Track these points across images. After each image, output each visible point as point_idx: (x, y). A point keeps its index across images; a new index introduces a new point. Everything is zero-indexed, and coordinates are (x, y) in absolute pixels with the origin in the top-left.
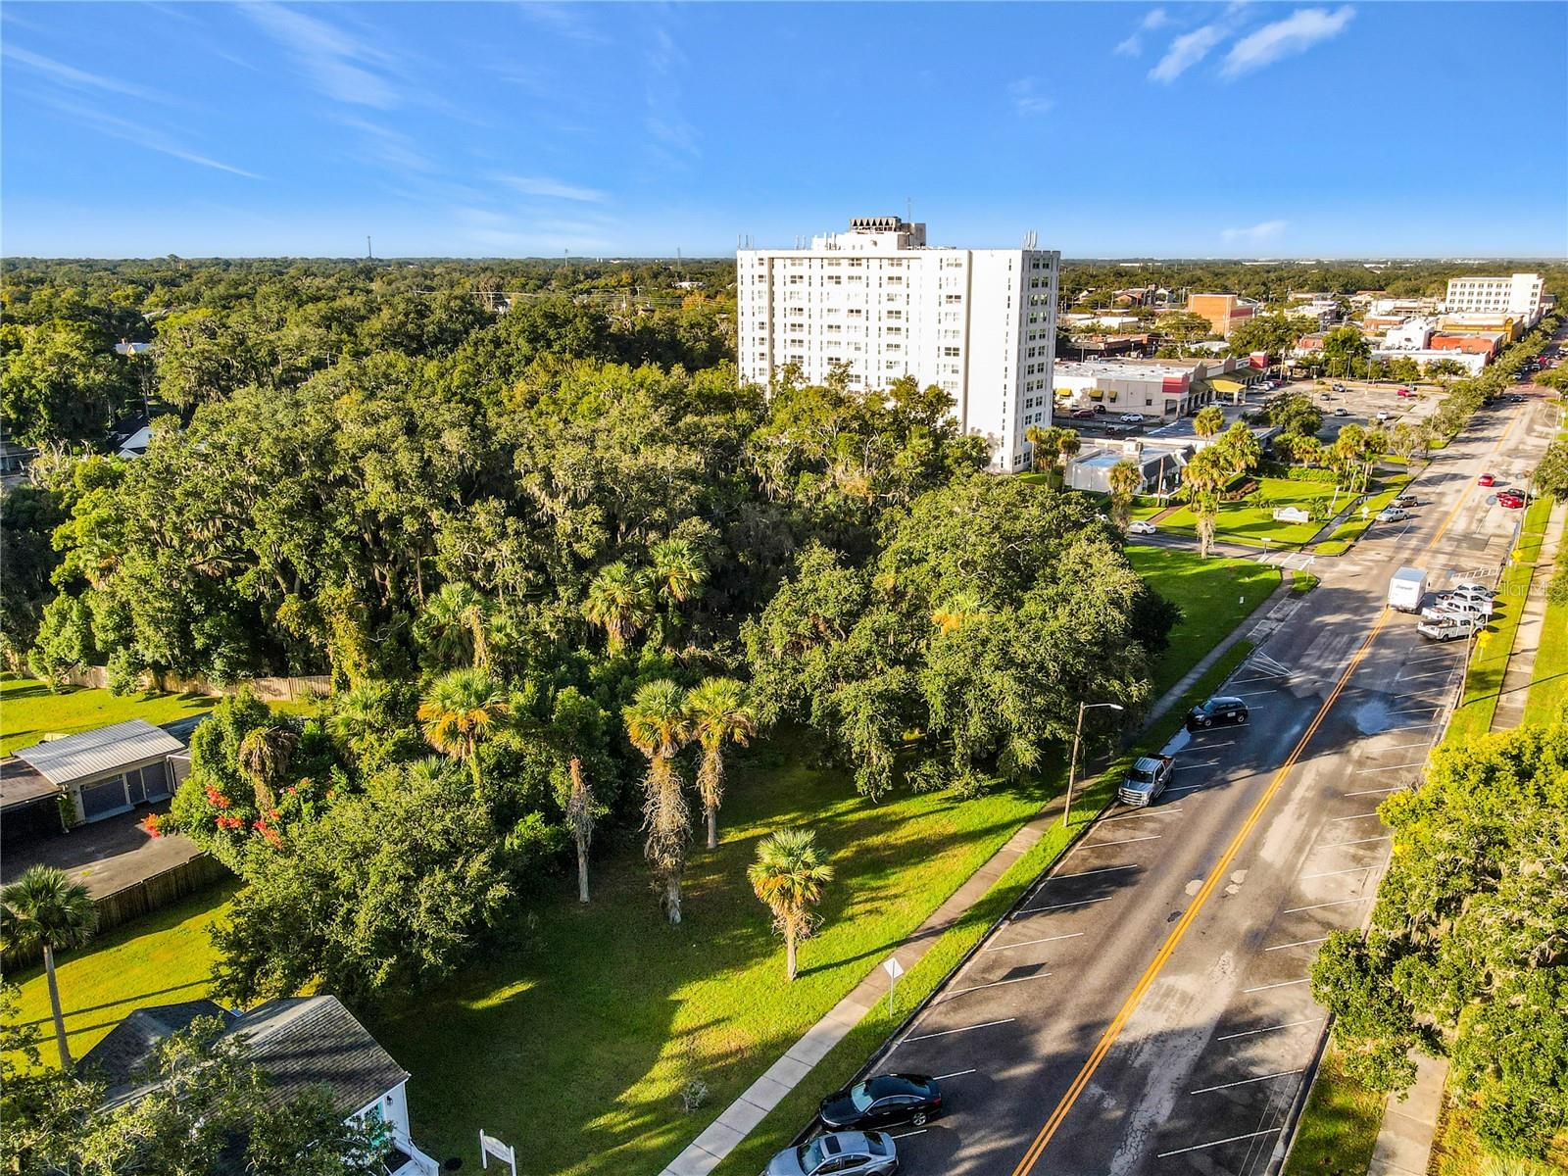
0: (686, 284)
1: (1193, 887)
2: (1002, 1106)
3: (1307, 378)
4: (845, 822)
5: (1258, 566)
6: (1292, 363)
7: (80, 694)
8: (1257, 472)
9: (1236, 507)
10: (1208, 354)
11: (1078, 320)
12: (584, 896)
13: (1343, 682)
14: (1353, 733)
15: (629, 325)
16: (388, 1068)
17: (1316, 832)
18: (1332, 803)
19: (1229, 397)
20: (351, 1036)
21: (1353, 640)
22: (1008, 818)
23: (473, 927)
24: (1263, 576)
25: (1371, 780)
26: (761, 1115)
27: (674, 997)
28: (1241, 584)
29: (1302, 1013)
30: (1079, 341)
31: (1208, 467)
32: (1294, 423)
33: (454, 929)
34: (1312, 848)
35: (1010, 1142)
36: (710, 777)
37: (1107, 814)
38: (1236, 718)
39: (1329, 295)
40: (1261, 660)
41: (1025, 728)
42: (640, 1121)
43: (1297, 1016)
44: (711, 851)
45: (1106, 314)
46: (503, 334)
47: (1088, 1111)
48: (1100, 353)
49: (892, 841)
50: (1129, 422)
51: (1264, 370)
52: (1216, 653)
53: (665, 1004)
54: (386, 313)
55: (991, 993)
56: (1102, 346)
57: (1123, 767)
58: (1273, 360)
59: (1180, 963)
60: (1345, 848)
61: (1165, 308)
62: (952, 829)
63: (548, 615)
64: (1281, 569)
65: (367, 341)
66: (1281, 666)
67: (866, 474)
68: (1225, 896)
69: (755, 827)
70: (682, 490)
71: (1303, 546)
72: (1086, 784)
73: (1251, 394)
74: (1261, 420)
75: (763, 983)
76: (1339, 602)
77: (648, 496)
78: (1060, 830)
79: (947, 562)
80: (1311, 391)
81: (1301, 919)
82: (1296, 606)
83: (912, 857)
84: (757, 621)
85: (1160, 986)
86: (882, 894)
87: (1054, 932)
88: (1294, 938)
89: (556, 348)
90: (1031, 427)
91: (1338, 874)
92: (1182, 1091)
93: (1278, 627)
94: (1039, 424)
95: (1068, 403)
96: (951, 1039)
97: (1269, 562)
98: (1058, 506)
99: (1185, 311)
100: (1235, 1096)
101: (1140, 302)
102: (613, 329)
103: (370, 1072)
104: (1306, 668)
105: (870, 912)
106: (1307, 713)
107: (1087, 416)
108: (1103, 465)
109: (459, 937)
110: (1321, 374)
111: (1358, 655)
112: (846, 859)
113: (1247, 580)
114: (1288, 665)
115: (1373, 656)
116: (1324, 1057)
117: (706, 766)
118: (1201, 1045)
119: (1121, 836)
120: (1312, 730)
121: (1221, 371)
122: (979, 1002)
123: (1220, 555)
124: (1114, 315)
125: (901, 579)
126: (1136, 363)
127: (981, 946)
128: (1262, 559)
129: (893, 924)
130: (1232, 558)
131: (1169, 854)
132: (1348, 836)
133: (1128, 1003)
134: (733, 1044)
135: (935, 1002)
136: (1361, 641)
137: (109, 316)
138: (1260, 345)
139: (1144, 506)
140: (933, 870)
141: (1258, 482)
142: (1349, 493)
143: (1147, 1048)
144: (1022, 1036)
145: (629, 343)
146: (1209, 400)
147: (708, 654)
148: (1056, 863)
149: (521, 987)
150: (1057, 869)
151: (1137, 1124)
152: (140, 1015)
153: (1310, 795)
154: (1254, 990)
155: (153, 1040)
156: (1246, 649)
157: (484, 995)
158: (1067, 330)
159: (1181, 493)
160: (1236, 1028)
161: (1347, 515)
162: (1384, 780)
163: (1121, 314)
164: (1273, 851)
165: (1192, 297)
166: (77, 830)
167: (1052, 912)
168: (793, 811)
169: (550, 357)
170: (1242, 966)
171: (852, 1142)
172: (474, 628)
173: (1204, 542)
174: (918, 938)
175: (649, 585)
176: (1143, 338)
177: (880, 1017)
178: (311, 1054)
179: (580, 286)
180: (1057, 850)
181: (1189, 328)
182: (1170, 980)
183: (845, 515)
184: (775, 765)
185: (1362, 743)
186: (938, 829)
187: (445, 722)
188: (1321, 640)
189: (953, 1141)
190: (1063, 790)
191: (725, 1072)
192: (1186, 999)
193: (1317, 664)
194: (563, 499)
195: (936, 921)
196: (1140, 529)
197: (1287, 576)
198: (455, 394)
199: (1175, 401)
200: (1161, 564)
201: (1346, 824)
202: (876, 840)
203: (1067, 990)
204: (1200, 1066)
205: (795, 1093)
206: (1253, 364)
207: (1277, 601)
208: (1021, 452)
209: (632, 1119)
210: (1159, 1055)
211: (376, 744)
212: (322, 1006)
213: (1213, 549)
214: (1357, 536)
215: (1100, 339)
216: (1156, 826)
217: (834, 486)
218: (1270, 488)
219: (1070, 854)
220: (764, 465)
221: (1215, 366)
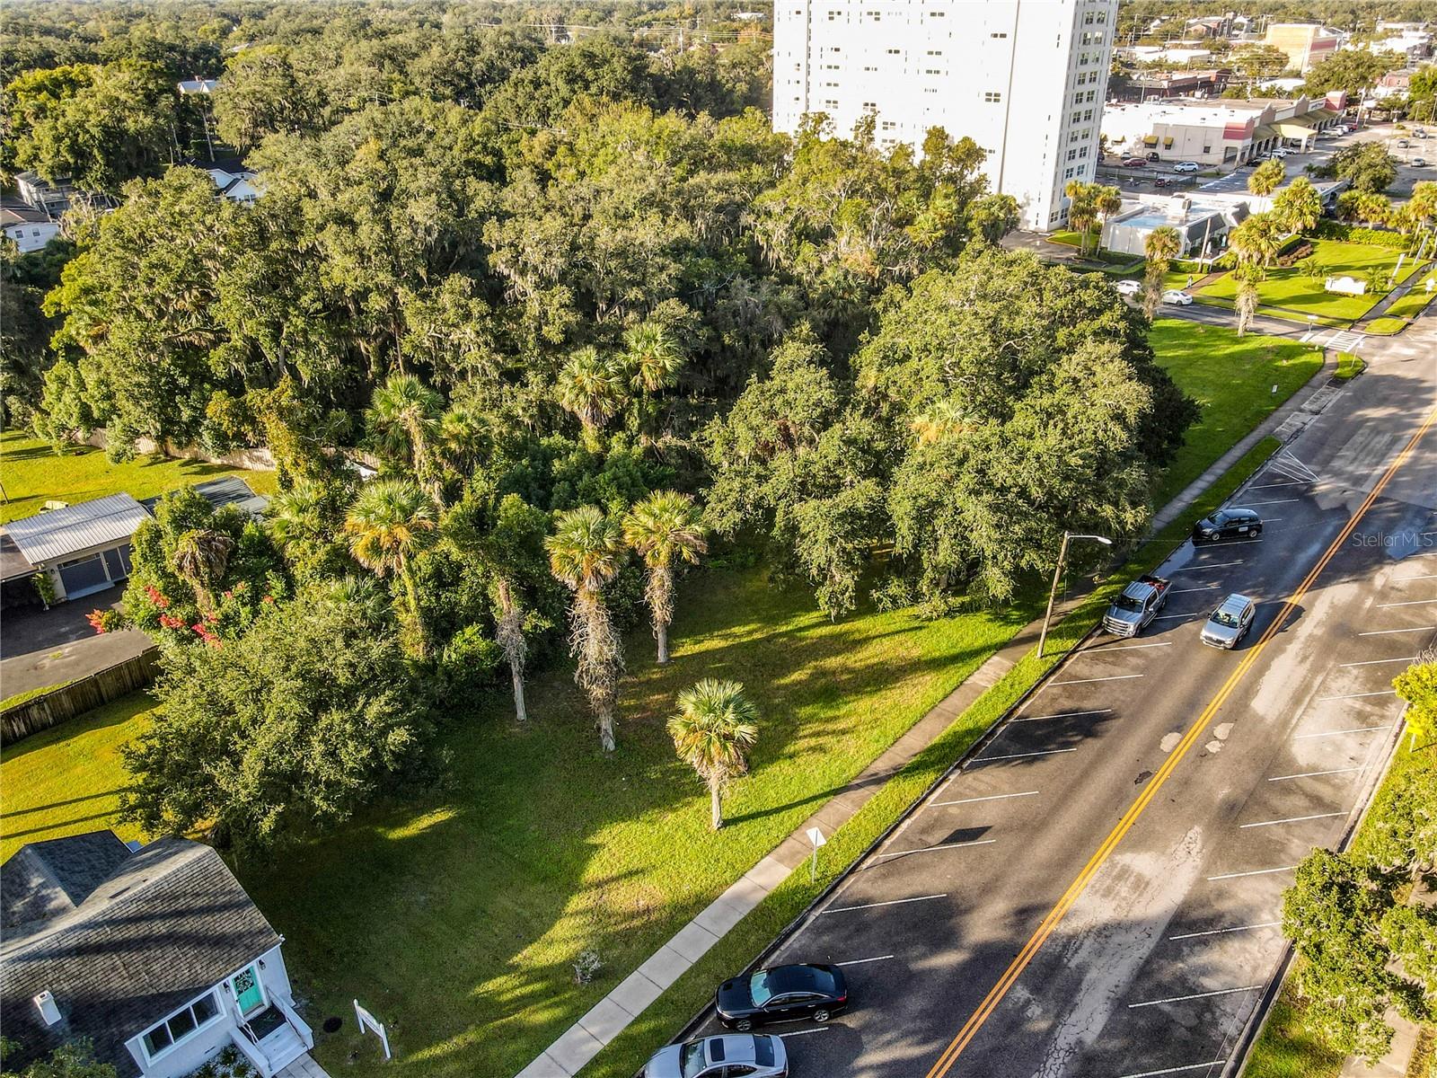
0: (745, 16)
1: (1169, 741)
2: (915, 1003)
3: (1387, 121)
4: (805, 638)
5: (1300, 346)
6: (1372, 104)
7: (93, 456)
8: (1315, 233)
9: (1284, 274)
10: (1280, 93)
11: (1143, 54)
12: (521, 714)
13: (1377, 493)
14: (1380, 557)
15: (670, 65)
16: (261, 932)
17: (1319, 679)
18: (1344, 644)
19: (1295, 144)
20: (225, 894)
21: (1394, 441)
22: (979, 643)
23: (373, 770)
24: (1304, 359)
25: (1392, 616)
26: (656, 994)
27: (592, 840)
28: (1277, 369)
29: (1272, 912)
30: (1140, 78)
31: (1256, 237)
32: (1364, 177)
33: (352, 773)
34: (1312, 699)
35: (916, 1051)
36: (658, 593)
37: (1089, 643)
38: (1248, 532)
39: (1421, 26)
40: (1286, 462)
41: (1000, 558)
42: (529, 989)
43: (1266, 916)
44: (661, 666)
45: (1176, 46)
46: (542, 73)
47: (1011, 1021)
48: (1161, 92)
49: (850, 663)
50: (1182, 173)
51: (1339, 112)
52: (1237, 452)
53: (581, 848)
54: (436, 50)
55: (927, 859)
56: (1165, 84)
57: (1114, 587)
58: (1351, 101)
59: (1139, 840)
60: (1349, 702)
61: (1242, 39)
62: (916, 653)
63: (522, 397)
64: (1324, 350)
65: (417, 80)
66: (1308, 469)
67: (872, 246)
68: (1204, 755)
69: (712, 638)
70: (662, 269)
71: (1353, 323)
72: (1070, 606)
73: (1320, 140)
74: (1327, 173)
75: (686, 831)
76: (1386, 392)
77: (625, 274)
78: (1032, 661)
79: (930, 366)
80: (1386, 136)
81: (1286, 789)
82: (1338, 395)
83: (868, 685)
84: (725, 420)
85: (1114, 865)
86: (830, 727)
87: (1006, 787)
88: (1276, 814)
89: (594, 89)
90: (1070, 181)
91: (1337, 734)
92: (1120, 1004)
93: (1312, 421)
94: (1081, 178)
95: (1118, 151)
96: (875, 914)
97: (1313, 341)
98: (1073, 290)
99: (1262, 43)
100: (1178, 1015)
101: (1215, 32)
102: (653, 70)
103: (240, 936)
104: (1337, 474)
105: (813, 749)
106: (1330, 529)
107: (1138, 164)
108: (1144, 225)
109: (354, 782)
110: (1403, 117)
111: (1400, 460)
112: (800, 682)
113: (1285, 363)
114: (1317, 468)
115: (1415, 460)
116: (1288, 971)
117: (655, 582)
118: (1150, 944)
119: (1099, 672)
120: (1333, 550)
121: (1292, 114)
122: (911, 869)
123: (1259, 332)
124: (1184, 47)
125: (883, 379)
126: (1198, 104)
127: (924, 800)
128: (1306, 338)
129: (835, 766)
130: (1273, 335)
131: (1148, 699)
132: (1356, 686)
133: (1075, 885)
134: (641, 903)
135: (864, 866)
136: (1404, 442)
137: (184, 53)
138: (1340, 83)
139: (1184, 272)
140: (889, 702)
141: (1314, 245)
142: (1415, 261)
143: (1087, 943)
144: (951, 917)
145: (669, 84)
146: (1274, 147)
147: (685, 443)
148: (1021, 703)
149: (440, 816)
150: (1022, 708)
151: (1062, 1042)
152: (29, 851)
153: (1319, 632)
154: (1221, 877)
155: (36, 881)
156: (1271, 446)
157: (403, 823)
158: (1131, 66)
159: (1224, 258)
160: (1192, 926)
161: (1408, 287)
162: (1407, 618)
163: (1192, 47)
164: (1266, 703)
165: (1271, 28)
166: (57, 606)
167: (1008, 761)
168: (752, 622)
169: (586, 100)
170: (1210, 847)
171: (739, 1048)
172: (412, 430)
173: (1243, 318)
174: (859, 786)
175: (620, 372)
176: (1212, 74)
177: (802, 881)
178: (180, 914)
179: (641, 18)
180: (1025, 687)
181: (1263, 63)
182: (1126, 858)
183: (845, 290)
184: (744, 567)
185: (1387, 569)
186: (902, 652)
187: (368, 536)
188: (1358, 438)
189: (855, 1044)
190: (1040, 614)
191: (627, 937)
192: (1141, 884)
193: (1350, 468)
194: (531, 278)
195: (881, 766)
196: (1175, 299)
197: (1330, 359)
198: (477, 143)
199: (1235, 149)
200: (1192, 341)
201: (1355, 672)
202: (833, 662)
203: (1009, 862)
204: (1144, 972)
205: (697, 969)
206: (1329, 105)
207: (1315, 388)
208: (1058, 208)
209: (522, 985)
210: (1099, 954)
211: (309, 552)
212: (200, 859)
213: (1251, 325)
214: (1417, 312)
215: (1164, 76)
216: (1140, 662)
217: (836, 258)
218: (1326, 251)
219: (1040, 691)
220: (765, 233)
221: (1287, 107)
